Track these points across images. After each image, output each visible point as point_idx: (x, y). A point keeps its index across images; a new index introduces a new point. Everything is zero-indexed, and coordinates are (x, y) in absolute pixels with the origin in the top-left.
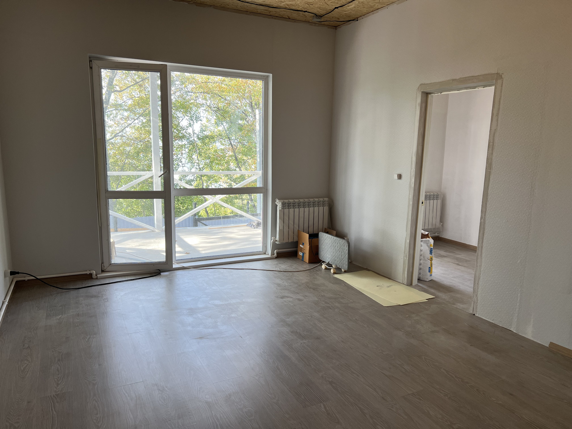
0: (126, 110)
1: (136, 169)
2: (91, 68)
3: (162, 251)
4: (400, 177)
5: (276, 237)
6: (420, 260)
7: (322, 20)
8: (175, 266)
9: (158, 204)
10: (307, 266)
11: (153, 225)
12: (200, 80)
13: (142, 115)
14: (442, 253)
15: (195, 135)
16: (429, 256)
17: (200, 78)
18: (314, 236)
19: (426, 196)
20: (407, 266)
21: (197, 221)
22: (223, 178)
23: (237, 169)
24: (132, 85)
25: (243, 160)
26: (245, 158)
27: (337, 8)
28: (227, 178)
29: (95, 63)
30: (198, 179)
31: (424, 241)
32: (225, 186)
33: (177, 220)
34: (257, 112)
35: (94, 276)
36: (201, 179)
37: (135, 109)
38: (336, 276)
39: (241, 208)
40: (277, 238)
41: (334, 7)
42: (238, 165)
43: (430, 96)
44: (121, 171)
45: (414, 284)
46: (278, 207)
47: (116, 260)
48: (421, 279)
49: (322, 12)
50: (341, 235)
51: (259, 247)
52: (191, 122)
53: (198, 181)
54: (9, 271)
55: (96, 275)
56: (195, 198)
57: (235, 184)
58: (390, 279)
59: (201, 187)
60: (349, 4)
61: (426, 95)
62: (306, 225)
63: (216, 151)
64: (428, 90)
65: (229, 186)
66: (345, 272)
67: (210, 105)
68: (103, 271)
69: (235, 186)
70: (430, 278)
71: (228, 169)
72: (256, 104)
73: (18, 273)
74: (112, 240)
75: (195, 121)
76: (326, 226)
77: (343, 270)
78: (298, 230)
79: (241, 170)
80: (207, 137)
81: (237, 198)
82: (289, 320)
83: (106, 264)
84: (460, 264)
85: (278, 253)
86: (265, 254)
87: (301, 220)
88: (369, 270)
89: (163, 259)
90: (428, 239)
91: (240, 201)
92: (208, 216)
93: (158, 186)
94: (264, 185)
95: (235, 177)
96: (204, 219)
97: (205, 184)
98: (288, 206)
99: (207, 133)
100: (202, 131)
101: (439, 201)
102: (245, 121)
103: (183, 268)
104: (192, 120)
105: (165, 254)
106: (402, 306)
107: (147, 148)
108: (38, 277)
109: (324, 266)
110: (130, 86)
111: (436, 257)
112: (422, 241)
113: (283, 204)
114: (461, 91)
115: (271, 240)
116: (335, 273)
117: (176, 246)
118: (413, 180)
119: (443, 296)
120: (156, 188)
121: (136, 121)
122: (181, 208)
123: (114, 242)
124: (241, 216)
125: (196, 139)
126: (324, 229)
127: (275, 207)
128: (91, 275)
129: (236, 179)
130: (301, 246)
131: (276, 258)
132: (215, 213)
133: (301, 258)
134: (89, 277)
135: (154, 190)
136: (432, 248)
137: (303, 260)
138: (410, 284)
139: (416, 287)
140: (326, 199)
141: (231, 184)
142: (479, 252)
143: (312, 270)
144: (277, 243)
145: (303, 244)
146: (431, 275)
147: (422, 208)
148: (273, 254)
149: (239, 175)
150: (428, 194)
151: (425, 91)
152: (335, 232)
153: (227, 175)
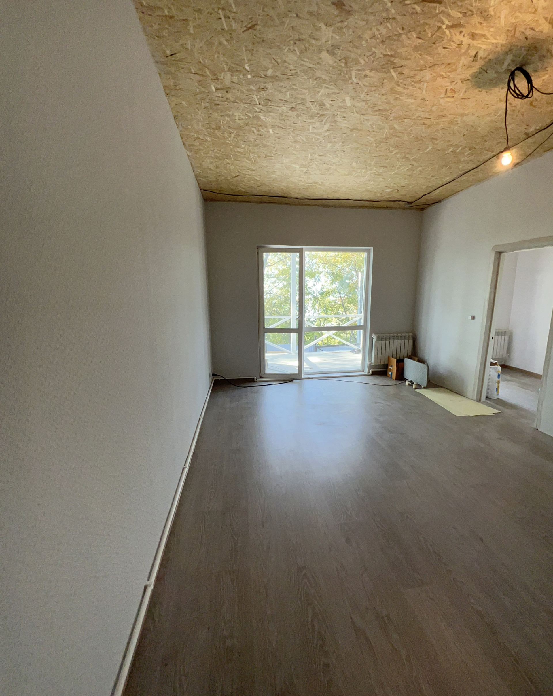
0: (274, 277)
1: (279, 314)
2: (258, 253)
3: (296, 367)
4: (473, 318)
5: (371, 360)
6: (489, 382)
7: (413, 204)
8: (303, 376)
9: (294, 336)
10: (395, 382)
11: (290, 349)
12: (322, 256)
13: (284, 280)
14: (508, 377)
15: (317, 292)
16: (497, 379)
17: (321, 254)
18: (400, 362)
19: (496, 332)
20: (476, 387)
21: (316, 348)
22: (334, 319)
23: (344, 313)
24: (278, 262)
25: (348, 307)
26: (349, 305)
27: (425, 195)
28: (337, 319)
29: (260, 250)
30: (318, 320)
31: (493, 368)
32: (335, 325)
33: (306, 347)
34: (360, 274)
35: (255, 380)
36: (320, 320)
37: (280, 276)
38: (417, 390)
39: (346, 340)
40: (373, 361)
41: (422, 195)
42: (344, 310)
43: (502, 254)
44: (270, 315)
45: (482, 401)
46: (374, 340)
47: (268, 371)
48: (489, 397)
49: (413, 200)
50: (421, 361)
51: (360, 367)
52: (315, 283)
53: (318, 322)
54: (212, 373)
55: (257, 379)
56: (316, 333)
57: (342, 323)
58: (461, 395)
59: (319, 325)
60: (435, 191)
61: (499, 254)
62: (395, 353)
63: (330, 302)
64: (500, 250)
65: (338, 325)
66: (424, 388)
67: (327, 272)
68: (260, 377)
69: (342, 325)
70: (496, 397)
71: (338, 313)
72: (359, 269)
73: (216, 375)
74: (266, 358)
75: (317, 282)
76: (410, 353)
77: (422, 387)
78: (388, 357)
79: (346, 314)
80: (325, 292)
81: (343, 333)
82: (381, 419)
83: (262, 373)
84: (525, 387)
85: (373, 372)
86: (363, 372)
87: (391, 349)
88: (444, 388)
89: (297, 372)
90: (496, 366)
91: (345, 335)
92: (323, 344)
93: (294, 325)
94: (364, 324)
95: (342, 318)
96: (321, 347)
97: (322, 324)
98: (382, 339)
99: (325, 290)
100: (322, 289)
101: (507, 338)
102: (350, 281)
103: (309, 378)
104: (315, 282)
105: (297, 368)
106: (472, 417)
107: (287, 301)
108: (226, 378)
109: (407, 383)
110: (276, 263)
111: (502, 381)
112: (490, 368)
113: (378, 338)
114: (531, 250)
115: (368, 362)
116: (416, 388)
117: (305, 364)
118: (485, 320)
119: (508, 411)
120: (293, 327)
121: (280, 284)
122: (307, 339)
123: (267, 360)
124: (347, 345)
125: (318, 294)
126: (408, 356)
127: (372, 339)
128: (254, 379)
129: (343, 320)
130: (390, 367)
131: (371, 375)
132: (328, 343)
133: (390, 376)
134: (252, 380)
135: (292, 328)
136: (500, 373)
137: (391, 378)
138: (479, 400)
139: (484, 403)
140: (411, 334)
141: (339, 324)
142: (544, 378)
143: (398, 385)
144: (372, 364)
145: (392, 366)
146: (498, 395)
147: (491, 342)
148: (369, 372)
149: (344, 317)
150: (497, 331)
151: (498, 250)
152: (417, 359)
153: (337, 318)
